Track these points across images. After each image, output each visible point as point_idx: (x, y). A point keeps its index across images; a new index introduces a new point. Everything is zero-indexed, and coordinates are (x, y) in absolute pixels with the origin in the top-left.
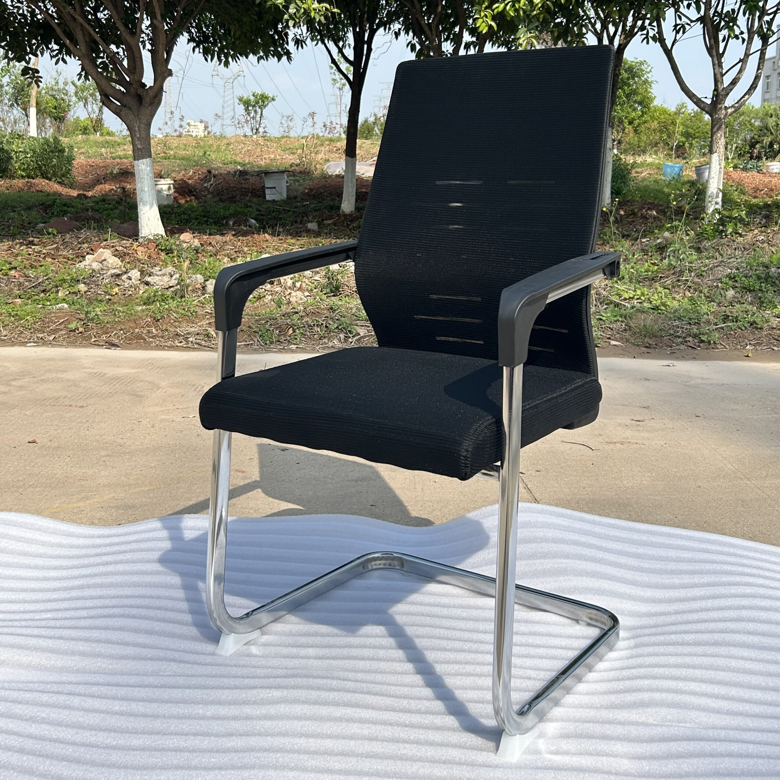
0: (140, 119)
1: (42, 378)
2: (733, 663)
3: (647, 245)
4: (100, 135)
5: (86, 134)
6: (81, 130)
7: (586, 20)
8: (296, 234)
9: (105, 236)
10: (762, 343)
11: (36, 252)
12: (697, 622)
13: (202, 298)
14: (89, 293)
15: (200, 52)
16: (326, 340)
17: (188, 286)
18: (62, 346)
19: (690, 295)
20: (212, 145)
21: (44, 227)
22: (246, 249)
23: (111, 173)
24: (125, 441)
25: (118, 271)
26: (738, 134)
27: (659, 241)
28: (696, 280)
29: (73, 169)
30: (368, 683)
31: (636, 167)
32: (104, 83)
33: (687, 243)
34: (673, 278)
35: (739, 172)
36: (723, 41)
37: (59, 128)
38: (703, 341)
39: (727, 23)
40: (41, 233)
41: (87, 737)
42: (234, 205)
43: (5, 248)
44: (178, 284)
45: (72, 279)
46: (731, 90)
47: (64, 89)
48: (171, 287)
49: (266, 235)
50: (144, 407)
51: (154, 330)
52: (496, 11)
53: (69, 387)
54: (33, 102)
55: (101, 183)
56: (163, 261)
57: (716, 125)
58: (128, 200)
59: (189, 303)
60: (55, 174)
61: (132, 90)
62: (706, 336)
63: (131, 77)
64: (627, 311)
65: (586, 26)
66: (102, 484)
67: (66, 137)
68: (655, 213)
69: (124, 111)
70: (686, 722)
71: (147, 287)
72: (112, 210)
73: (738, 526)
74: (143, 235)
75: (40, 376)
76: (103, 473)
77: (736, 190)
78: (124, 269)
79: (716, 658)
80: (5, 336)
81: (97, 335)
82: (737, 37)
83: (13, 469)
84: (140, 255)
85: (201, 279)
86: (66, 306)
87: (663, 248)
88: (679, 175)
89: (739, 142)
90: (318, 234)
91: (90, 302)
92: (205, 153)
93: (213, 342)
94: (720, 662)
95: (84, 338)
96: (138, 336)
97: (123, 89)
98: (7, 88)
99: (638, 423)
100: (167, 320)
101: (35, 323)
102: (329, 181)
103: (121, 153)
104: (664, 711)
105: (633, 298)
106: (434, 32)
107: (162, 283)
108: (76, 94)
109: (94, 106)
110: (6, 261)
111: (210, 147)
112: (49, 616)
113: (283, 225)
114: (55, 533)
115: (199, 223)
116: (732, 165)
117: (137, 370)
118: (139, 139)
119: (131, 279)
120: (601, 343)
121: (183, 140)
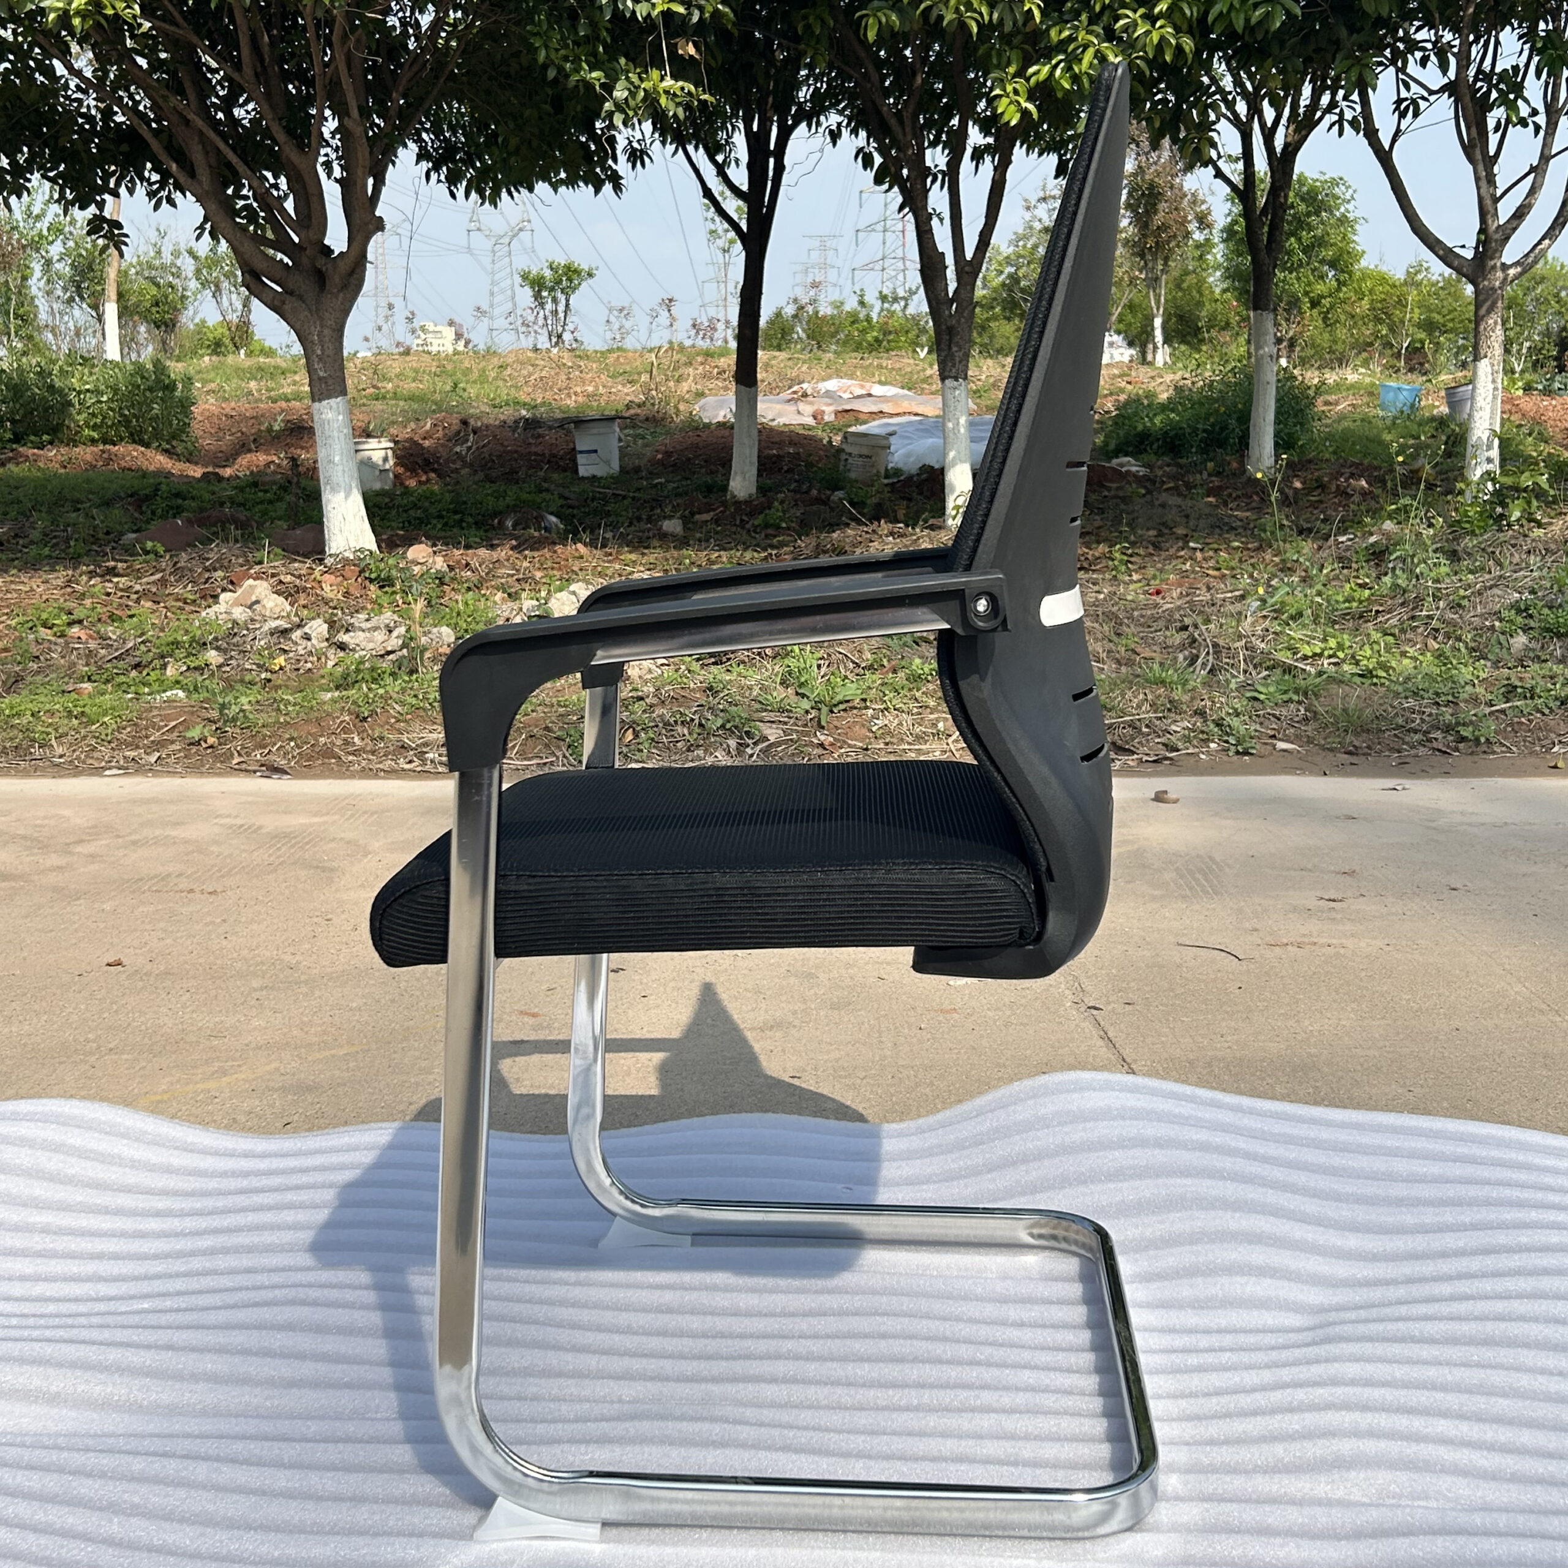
0: (321, 319)
1: (134, 837)
2: (1524, 1381)
3: (1348, 549)
4: (247, 355)
5: (218, 354)
6: (208, 346)
7: (1214, 93)
8: (640, 544)
9: (258, 555)
11: (122, 590)
12: (1453, 1298)
14: (228, 669)
15: (439, 181)
16: (701, 752)
17: (424, 650)
18: (173, 774)
19: (1437, 646)
20: (470, 370)
21: (137, 540)
22: (538, 575)
23: (270, 430)
24: (298, 958)
25: (283, 624)
26: (1532, 320)
27: (1372, 539)
28: (1450, 615)
29: (194, 424)
30: (785, 1427)
31: (1327, 392)
32: (247, 247)
33: (1429, 542)
34: (1403, 613)
35: (1536, 397)
36: (1496, 130)
37: (164, 343)
38: (1463, 739)
39: (1503, 94)
40: (130, 551)
41: (221, 1542)
42: (515, 488)
43: (61, 582)
44: (404, 646)
45: (193, 640)
46: (1515, 229)
47: (173, 264)
48: (389, 653)
49: (579, 545)
50: (337, 890)
51: (356, 740)
52: (1033, 80)
53: (187, 854)
54: (111, 291)
55: (250, 451)
56: (374, 602)
57: (1485, 302)
58: (304, 482)
59: (426, 684)
60: (157, 435)
61: (305, 260)
62: (1471, 729)
63: (303, 235)
64: (1309, 681)
65: (1214, 106)
66: (253, 1045)
67: (178, 360)
68: (1364, 483)
69: (289, 305)
70: (1427, 1498)
71: (342, 654)
72: (270, 502)
73: (1537, 1105)
74: (333, 551)
75: (130, 834)
76: (255, 1023)
77: (1530, 435)
78: (296, 620)
79: (1488, 1371)
80: (61, 757)
81: (245, 752)
82: (1523, 123)
83: (75, 1017)
84: (328, 591)
85: (448, 636)
86: (181, 694)
87: (1382, 552)
88: (1412, 406)
89: (1537, 338)
90: (683, 542)
91: (229, 685)
92: (456, 385)
94: (1498, 1378)
95: (217, 758)
96: (326, 752)
97: (286, 260)
98: (58, 266)
99: (1332, 904)
100: (381, 720)
101: (119, 729)
102: (704, 435)
103: (288, 390)
104: (1382, 1477)
105: (1321, 655)
106: (908, 129)
107: (371, 645)
108: (198, 271)
109: (234, 298)
110: (61, 609)
111: (465, 374)
112: (146, 1306)
113: (613, 526)
114: (157, 1142)
115: (446, 524)
116: (1520, 384)
117: (325, 818)
118: (320, 360)
119: (309, 639)
120: (1257, 748)
121: (412, 361)
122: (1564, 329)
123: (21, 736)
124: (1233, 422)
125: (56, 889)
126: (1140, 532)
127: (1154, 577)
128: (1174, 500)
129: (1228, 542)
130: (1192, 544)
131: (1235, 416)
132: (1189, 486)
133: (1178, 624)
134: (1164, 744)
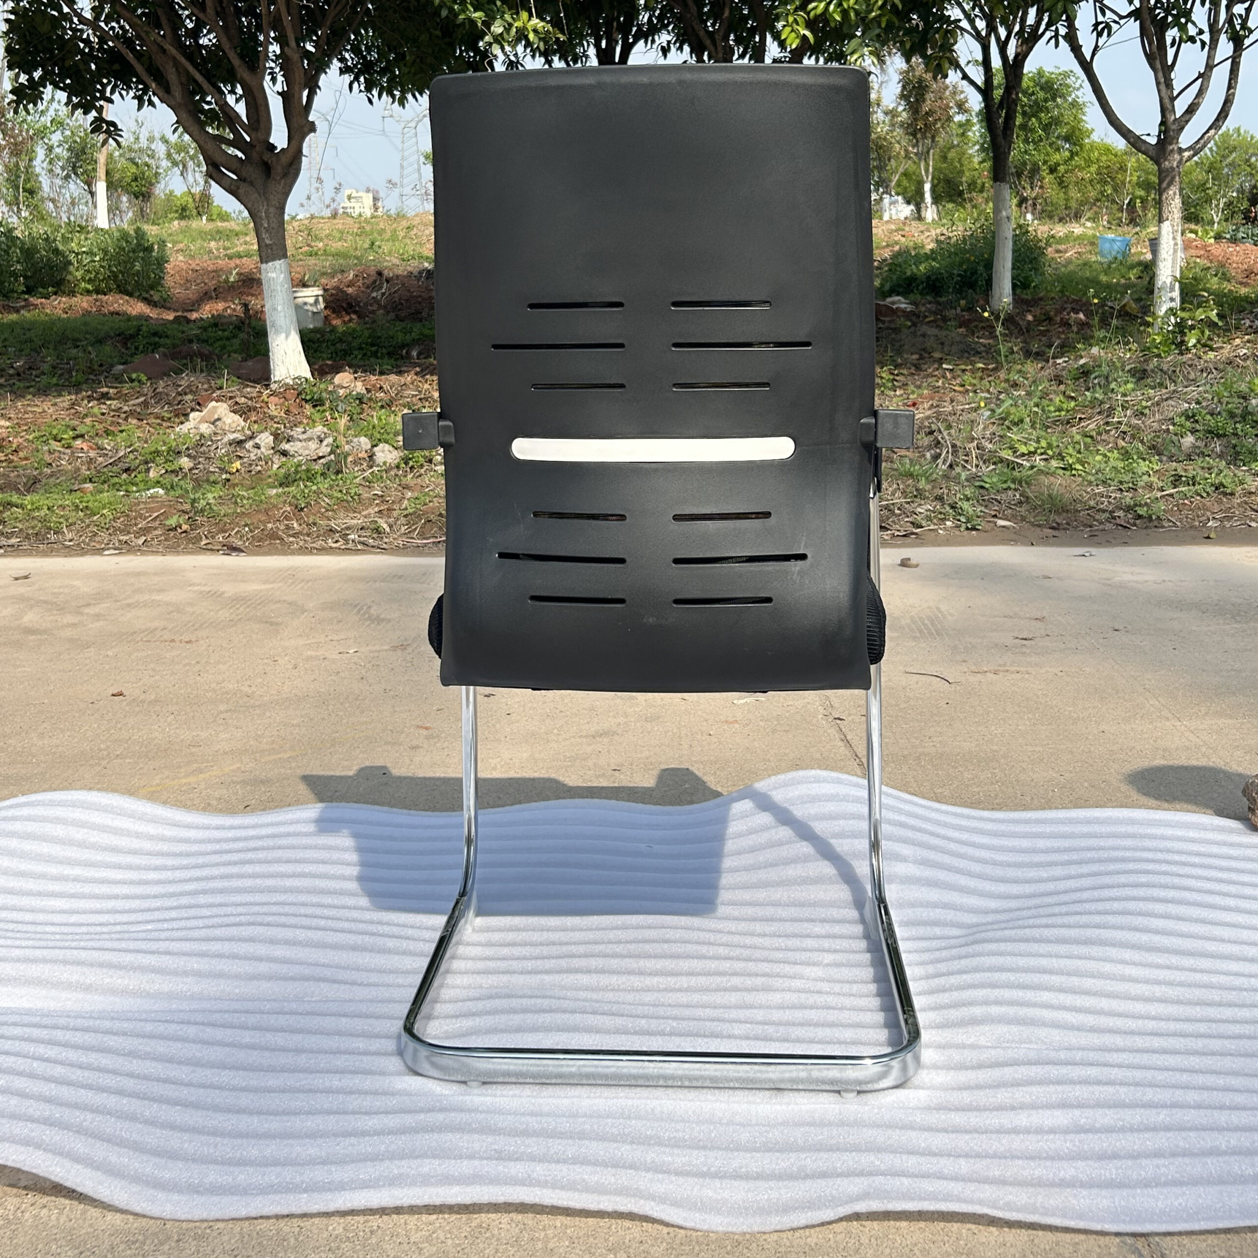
0: (267, 199)
1: (130, 601)
3: (1064, 368)
4: (208, 220)
5: (184, 218)
6: (177, 211)
9: (219, 382)
10: (1232, 517)
11: (114, 411)
13: (367, 474)
14: (196, 471)
15: (360, 90)
17: (347, 455)
18: (156, 553)
19: (1124, 444)
20: (383, 230)
21: (124, 371)
23: (227, 281)
24: (253, 689)
25: (239, 436)
26: (1227, 181)
27: (1082, 362)
28: (1135, 421)
29: (167, 277)
31: (1057, 243)
32: (210, 146)
33: (1122, 365)
34: (1099, 420)
35: (1224, 245)
36: (1172, 45)
37: (142, 210)
38: (1140, 517)
39: (1177, 17)
40: (119, 379)
41: (206, 1076)
42: (419, 325)
43: (66, 404)
44: (332, 452)
45: (170, 450)
46: (1187, 122)
47: (149, 148)
48: (320, 458)
50: (281, 639)
51: (295, 525)
52: (812, 14)
53: (169, 613)
54: (101, 173)
55: (211, 299)
56: (310, 418)
57: (1166, 177)
58: (253, 323)
59: (348, 482)
60: (138, 286)
61: (255, 155)
62: (1145, 509)
63: (253, 136)
64: (1024, 473)
65: (952, 32)
66: (221, 752)
67: (154, 223)
68: (1081, 316)
69: (244, 188)
70: (1030, 1042)
71: (284, 459)
72: (228, 339)
74: (277, 379)
75: (125, 599)
76: (223, 736)
77: (1216, 275)
78: (249, 433)
80: (71, 541)
81: (211, 535)
82: (1192, 40)
83: (90, 733)
84: (273, 411)
85: (366, 444)
86: (161, 491)
87: (1089, 372)
88: (1124, 253)
89: (1232, 194)
91: (198, 484)
92: (373, 244)
93: (386, 540)
95: (190, 540)
96: (272, 535)
97: (240, 155)
98: (58, 150)
99: (1024, 642)
100: (314, 510)
101: (114, 519)
103: (241, 249)
105: (1034, 453)
107: (307, 452)
108: (169, 154)
109: (197, 177)
110: (68, 426)
111: (380, 234)
114: (154, 820)
115: (365, 355)
116: (1212, 234)
117: (271, 586)
118: (267, 230)
119: (259, 448)
120: (982, 525)
121: (339, 223)
122: (1255, 187)
123: (40, 525)
124: (981, 268)
125: (71, 640)
126: (905, 356)
127: (913, 392)
128: (932, 331)
129: (973, 363)
130: (944, 366)
131: (982, 264)
132: (945, 319)
133: (927, 430)
134: (912, 523)
